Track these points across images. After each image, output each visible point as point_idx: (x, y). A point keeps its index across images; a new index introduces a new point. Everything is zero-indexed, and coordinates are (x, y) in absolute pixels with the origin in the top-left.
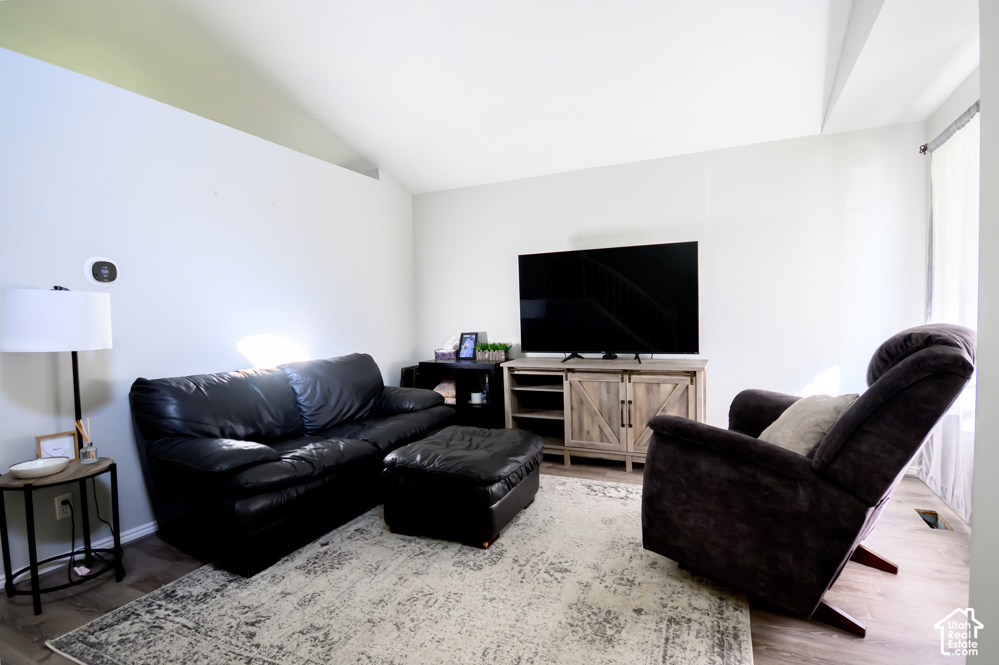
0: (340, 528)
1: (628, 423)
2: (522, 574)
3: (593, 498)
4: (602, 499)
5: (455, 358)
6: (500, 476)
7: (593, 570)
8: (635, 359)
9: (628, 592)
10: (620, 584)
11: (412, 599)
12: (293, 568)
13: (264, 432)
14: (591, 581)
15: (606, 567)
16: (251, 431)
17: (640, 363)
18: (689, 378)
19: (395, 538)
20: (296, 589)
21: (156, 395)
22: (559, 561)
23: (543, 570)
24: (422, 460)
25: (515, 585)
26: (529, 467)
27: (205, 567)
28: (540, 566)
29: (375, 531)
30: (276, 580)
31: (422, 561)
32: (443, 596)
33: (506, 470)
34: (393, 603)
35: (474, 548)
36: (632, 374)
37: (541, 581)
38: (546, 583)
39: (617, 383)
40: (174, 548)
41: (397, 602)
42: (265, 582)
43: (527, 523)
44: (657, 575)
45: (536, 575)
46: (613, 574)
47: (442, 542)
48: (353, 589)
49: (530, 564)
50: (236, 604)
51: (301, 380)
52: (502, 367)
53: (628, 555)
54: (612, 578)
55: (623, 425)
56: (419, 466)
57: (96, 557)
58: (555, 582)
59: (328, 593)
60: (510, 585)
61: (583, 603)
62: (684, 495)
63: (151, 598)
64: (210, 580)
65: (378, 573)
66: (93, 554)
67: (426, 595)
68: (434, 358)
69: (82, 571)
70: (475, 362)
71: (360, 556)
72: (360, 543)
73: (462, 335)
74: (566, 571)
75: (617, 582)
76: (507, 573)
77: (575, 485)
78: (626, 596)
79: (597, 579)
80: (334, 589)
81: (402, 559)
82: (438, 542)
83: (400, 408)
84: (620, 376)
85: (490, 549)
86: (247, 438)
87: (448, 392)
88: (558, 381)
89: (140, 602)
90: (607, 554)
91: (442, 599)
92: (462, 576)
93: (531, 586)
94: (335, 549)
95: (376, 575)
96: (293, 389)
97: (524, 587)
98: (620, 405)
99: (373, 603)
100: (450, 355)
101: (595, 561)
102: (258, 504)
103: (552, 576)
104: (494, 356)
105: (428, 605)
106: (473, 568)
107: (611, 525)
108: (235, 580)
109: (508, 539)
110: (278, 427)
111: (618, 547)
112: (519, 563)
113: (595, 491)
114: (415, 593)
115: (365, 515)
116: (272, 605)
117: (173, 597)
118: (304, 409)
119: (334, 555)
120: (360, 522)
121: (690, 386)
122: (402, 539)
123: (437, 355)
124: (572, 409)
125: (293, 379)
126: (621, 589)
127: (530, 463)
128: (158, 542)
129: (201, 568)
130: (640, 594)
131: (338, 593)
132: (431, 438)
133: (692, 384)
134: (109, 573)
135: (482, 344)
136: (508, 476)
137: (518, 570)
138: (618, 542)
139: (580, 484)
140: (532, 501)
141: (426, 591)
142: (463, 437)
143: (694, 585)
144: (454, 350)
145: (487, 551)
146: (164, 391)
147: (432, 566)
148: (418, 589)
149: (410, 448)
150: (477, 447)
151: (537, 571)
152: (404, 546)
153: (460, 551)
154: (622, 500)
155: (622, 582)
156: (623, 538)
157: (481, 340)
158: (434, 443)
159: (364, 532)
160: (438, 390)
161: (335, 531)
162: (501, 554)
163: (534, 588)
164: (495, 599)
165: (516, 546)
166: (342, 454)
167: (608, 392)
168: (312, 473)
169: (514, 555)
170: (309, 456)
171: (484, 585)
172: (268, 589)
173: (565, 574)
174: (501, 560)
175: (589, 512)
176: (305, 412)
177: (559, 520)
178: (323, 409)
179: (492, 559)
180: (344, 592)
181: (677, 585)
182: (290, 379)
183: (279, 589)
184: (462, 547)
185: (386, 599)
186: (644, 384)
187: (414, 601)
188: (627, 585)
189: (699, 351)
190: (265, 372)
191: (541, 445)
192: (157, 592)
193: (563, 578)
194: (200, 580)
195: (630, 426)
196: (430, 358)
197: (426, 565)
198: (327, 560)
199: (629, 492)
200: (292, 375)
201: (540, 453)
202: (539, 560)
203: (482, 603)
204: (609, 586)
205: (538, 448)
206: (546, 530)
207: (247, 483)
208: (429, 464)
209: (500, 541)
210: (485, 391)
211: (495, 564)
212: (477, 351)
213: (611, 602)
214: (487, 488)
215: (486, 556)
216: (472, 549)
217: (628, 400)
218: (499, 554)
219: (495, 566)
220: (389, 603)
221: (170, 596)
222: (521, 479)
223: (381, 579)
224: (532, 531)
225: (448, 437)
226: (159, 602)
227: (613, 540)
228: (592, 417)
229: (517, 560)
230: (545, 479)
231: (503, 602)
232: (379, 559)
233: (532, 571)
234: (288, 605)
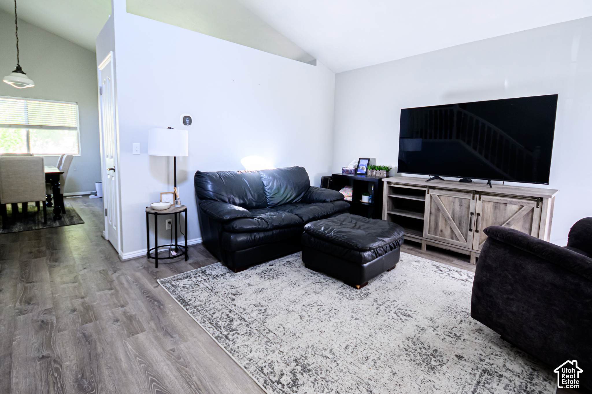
0: (280, 259)
1: (475, 229)
2: (378, 310)
3: (439, 275)
4: (446, 277)
5: (354, 173)
6: (370, 247)
7: (429, 321)
8: (488, 184)
9: (454, 343)
10: (448, 336)
11: (311, 305)
12: (255, 273)
13: (247, 203)
14: (426, 327)
15: (440, 322)
16: (242, 202)
17: (491, 187)
18: (536, 203)
19: (307, 270)
20: (255, 284)
21: (204, 179)
22: (406, 308)
23: (393, 311)
24: (324, 230)
25: (373, 315)
26: (392, 246)
27: (219, 263)
28: (392, 309)
29: (297, 264)
30: (247, 277)
31: (320, 287)
32: (328, 308)
33: (375, 245)
34: (301, 304)
35: (351, 287)
36: (483, 195)
37: (391, 318)
38: (393, 320)
39: (468, 200)
40: (208, 251)
41: (302, 304)
42: (242, 277)
43: (388, 280)
44: (481, 338)
45: (387, 313)
46: (445, 328)
47: (332, 279)
48: (282, 291)
49: (385, 305)
50: (229, 283)
51: (267, 178)
52: (383, 181)
53: (459, 318)
54: (442, 330)
55: (471, 230)
56: (323, 233)
57: (179, 249)
58: (400, 321)
59: (269, 290)
60: (370, 314)
61: (418, 339)
62: (510, 287)
63: (197, 271)
64: (220, 270)
65: (295, 287)
66: (178, 247)
67: (319, 305)
68: (342, 172)
69: (174, 253)
70: (367, 177)
71: (287, 276)
72: (288, 269)
73: (360, 159)
74: (409, 316)
75: (446, 334)
76: (368, 306)
77: (427, 264)
78: (451, 345)
79: (431, 328)
80: (272, 288)
81: (308, 282)
82: (330, 278)
83: (318, 199)
84: (472, 195)
85: (361, 290)
86: (240, 205)
87: (347, 194)
88: (422, 194)
89: (192, 272)
90: (443, 314)
91: (327, 310)
92: (341, 300)
93: (383, 318)
94: (276, 269)
95: (294, 287)
96: (263, 182)
97: (378, 318)
98: (470, 215)
99: (290, 301)
100: (351, 171)
101: (432, 316)
102: (242, 238)
103: (398, 316)
104: (379, 174)
105: (319, 311)
106: (348, 298)
107: (449, 296)
108: (230, 272)
109: (373, 286)
110: (254, 201)
111: (452, 311)
112: (377, 303)
113: (442, 271)
114: (313, 303)
115: (293, 255)
116: (244, 288)
117: (205, 273)
118: (268, 194)
119: (275, 272)
120: (290, 258)
121: (536, 209)
122: (310, 272)
123: (343, 171)
124: (431, 213)
125: (263, 178)
126: (448, 339)
127: (393, 243)
128: (202, 247)
129: (217, 263)
130: (463, 347)
131: (274, 291)
132: (332, 219)
133: (537, 207)
134: (183, 256)
135: (372, 166)
136: (376, 249)
137: (376, 307)
138: (453, 308)
139: (431, 264)
140: (394, 267)
141: (319, 303)
142: (352, 221)
143: (512, 353)
144: (354, 169)
145: (359, 291)
146: (207, 178)
147: (324, 291)
148: (315, 300)
149: (319, 222)
150: (359, 228)
151: (389, 310)
152: (311, 276)
153: (342, 286)
154: (463, 282)
155: (451, 335)
156: (458, 307)
157: (372, 163)
158: (333, 222)
159: (291, 264)
160: (342, 192)
161: (277, 260)
162: (367, 294)
163: (385, 320)
164: (358, 319)
165: (377, 292)
166: (283, 220)
167: (461, 205)
168: (267, 227)
169: (375, 298)
170: (267, 218)
171: (353, 310)
172: (243, 280)
173: (408, 318)
174: (366, 298)
175: (434, 284)
176: (268, 195)
177: (410, 284)
178: (276, 195)
179: (361, 296)
180: (277, 292)
181: (497, 350)
182: (261, 177)
183: (248, 281)
184: (343, 285)
185: (297, 301)
186: (492, 203)
187: (311, 306)
188: (454, 338)
189: (549, 182)
190: (250, 173)
191: (402, 233)
192: (199, 269)
193: (406, 320)
194: (216, 268)
195: (477, 231)
196: (339, 172)
197: (322, 289)
198: (271, 273)
199: (469, 277)
200: (263, 175)
201: (401, 238)
202: (391, 305)
203: (350, 319)
204: (440, 334)
205: (400, 235)
206: (400, 288)
207: (236, 227)
208: (328, 233)
209: (368, 287)
210: (371, 195)
211: (362, 299)
212: (368, 170)
213: (438, 344)
214: (361, 253)
215: (357, 293)
216: (349, 287)
217: (477, 212)
218: (366, 294)
219: (362, 301)
220: (298, 304)
221: (203, 272)
222: (386, 252)
223: (296, 290)
224: (390, 286)
225: (342, 220)
226: (199, 274)
227: (449, 306)
228: (446, 220)
229: (377, 301)
230: (404, 256)
231: (363, 322)
232: (297, 279)
233: (385, 310)
234: (251, 290)
